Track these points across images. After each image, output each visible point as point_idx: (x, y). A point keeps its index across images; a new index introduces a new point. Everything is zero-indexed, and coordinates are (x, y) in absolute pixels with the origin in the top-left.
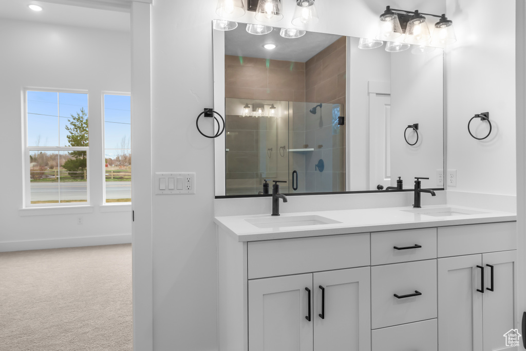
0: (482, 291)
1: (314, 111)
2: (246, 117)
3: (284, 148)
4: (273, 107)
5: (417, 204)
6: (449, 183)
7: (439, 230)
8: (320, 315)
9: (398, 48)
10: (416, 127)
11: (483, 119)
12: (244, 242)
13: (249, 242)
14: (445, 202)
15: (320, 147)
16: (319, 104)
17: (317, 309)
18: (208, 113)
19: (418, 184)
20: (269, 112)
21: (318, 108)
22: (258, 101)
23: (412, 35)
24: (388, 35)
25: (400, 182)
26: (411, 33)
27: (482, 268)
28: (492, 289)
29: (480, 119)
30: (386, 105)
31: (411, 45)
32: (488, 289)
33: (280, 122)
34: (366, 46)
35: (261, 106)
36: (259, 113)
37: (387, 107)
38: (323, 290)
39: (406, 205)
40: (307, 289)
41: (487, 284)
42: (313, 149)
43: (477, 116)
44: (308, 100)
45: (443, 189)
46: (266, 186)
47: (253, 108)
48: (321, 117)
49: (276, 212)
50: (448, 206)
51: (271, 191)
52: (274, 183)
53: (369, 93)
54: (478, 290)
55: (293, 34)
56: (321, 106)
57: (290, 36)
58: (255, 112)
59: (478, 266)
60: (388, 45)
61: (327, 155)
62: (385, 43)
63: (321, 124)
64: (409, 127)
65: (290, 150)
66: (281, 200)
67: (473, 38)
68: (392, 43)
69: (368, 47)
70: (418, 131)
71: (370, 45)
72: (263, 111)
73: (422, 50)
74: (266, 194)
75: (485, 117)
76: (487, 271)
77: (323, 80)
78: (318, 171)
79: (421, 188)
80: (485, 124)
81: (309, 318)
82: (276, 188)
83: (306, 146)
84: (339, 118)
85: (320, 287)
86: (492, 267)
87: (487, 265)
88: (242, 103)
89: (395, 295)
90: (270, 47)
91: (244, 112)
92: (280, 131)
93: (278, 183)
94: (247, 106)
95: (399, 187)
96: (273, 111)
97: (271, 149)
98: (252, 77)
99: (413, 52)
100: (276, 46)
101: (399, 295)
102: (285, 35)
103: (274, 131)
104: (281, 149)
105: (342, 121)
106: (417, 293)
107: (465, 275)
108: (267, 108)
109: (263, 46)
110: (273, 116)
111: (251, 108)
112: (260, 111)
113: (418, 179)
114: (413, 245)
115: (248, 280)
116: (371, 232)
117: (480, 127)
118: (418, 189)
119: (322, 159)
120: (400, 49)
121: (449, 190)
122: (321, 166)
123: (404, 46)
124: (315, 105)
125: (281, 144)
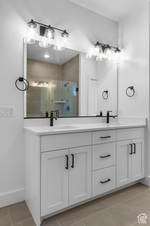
0: (131, 154)
1: (65, 85)
2: (35, 87)
3: (52, 101)
4: (47, 83)
5: (108, 122)
6: (119, 114)
7: (117, 130)
8: (72, 167)
9: (101, 59)
10: (107, 92)
11: (131, 89)
12: (39, 136)
13: (41, 135)
14: (118, 121)
15: (68, 101)
16: (68, 82)
17: (70, 164)
18: (21, 80)
19: (108, 114)
20: (46, 85)
21: (67, 84)
22: (41, 80)
23: (106, 55)
24: (97, 53)
25: (101, 113)
26: (106, 54)
27: (132, 145)
28: (135, 153)
29: (130, 89)
30: (95, 84)
31: (106, 58)
32: (133, 153)
33: (50, 90)
34: (88, 57)
35: (43, 82)
36: (41, 85)
37: (95, 85)
38: (73, 155)
39: (103, 122)
40: (66, 156)
41: (133, 151)
42: (65, 102)
43: (129, 88)
44: (63, 80)
45: (117, 116)
46: (47, 114)
47: (39, 83)
48: (68, 88)
49: (52, 125)
50: (119, 123)
51: (49, 116)
52: (51, 112)
53: (88, 79)
54: (130, 153)
55: (59, 48)
56: (68, 83)
57: (58, 49)
58: (39, 85)
59: (130, 144)
60: (97, 58)
61: (71, 104)
62: (96, 56)
63: (68, 91)
64: (105, 92)
65: (56, 102)
66: (54, 119)
67: (128, 58)
68: (99, 57)
69: (90, 58)
70: (108, 93)
71: (90, 57)
72: (43, 85)
73: (110, 61)
74: (47, 117)
75: (132, 88)
76: (133, 146)
77: (70, 72)
78: (67, 111)
79: (109, 115)
80: (132, 91)
81: (67, 168)
82: (52, 114)
83: (62, 100)
84: (77, 88)
85: (72, 155)
86: (135, 144)
87: (133, 144)
88: (34, 80)
89: (101, 157)
90: (47, 56)
91: (35, 85)
92: (50, 93)
93: (53, 112)
94: (36, 82)
95: (101, 115)
96: (47, 85)
97: (47, 102)
98: (38, 69)
99: (106, 62)
100: (50, 56)
101: (102, 157)
102: (56, 49)
103: (48, 93)
104: (51, 101)
105: (77, 90)
106: (109, 156)
107: (126, 148)
108: (45, 84)
109: (44, 56)
110: (47, 87)
111: (38, 83)
112: (42, 84)
113: (108, 112)
114: (108, 136)
115: (41, 153)
116: (92, 131)
117: (130, 92)
118: (108, 116)
119: (69, 105)
120: (101, 60)
121: (119, 116)
122: (68, 108)
123: (103, 59)
124: (66, 82)
125: (51, 99)
